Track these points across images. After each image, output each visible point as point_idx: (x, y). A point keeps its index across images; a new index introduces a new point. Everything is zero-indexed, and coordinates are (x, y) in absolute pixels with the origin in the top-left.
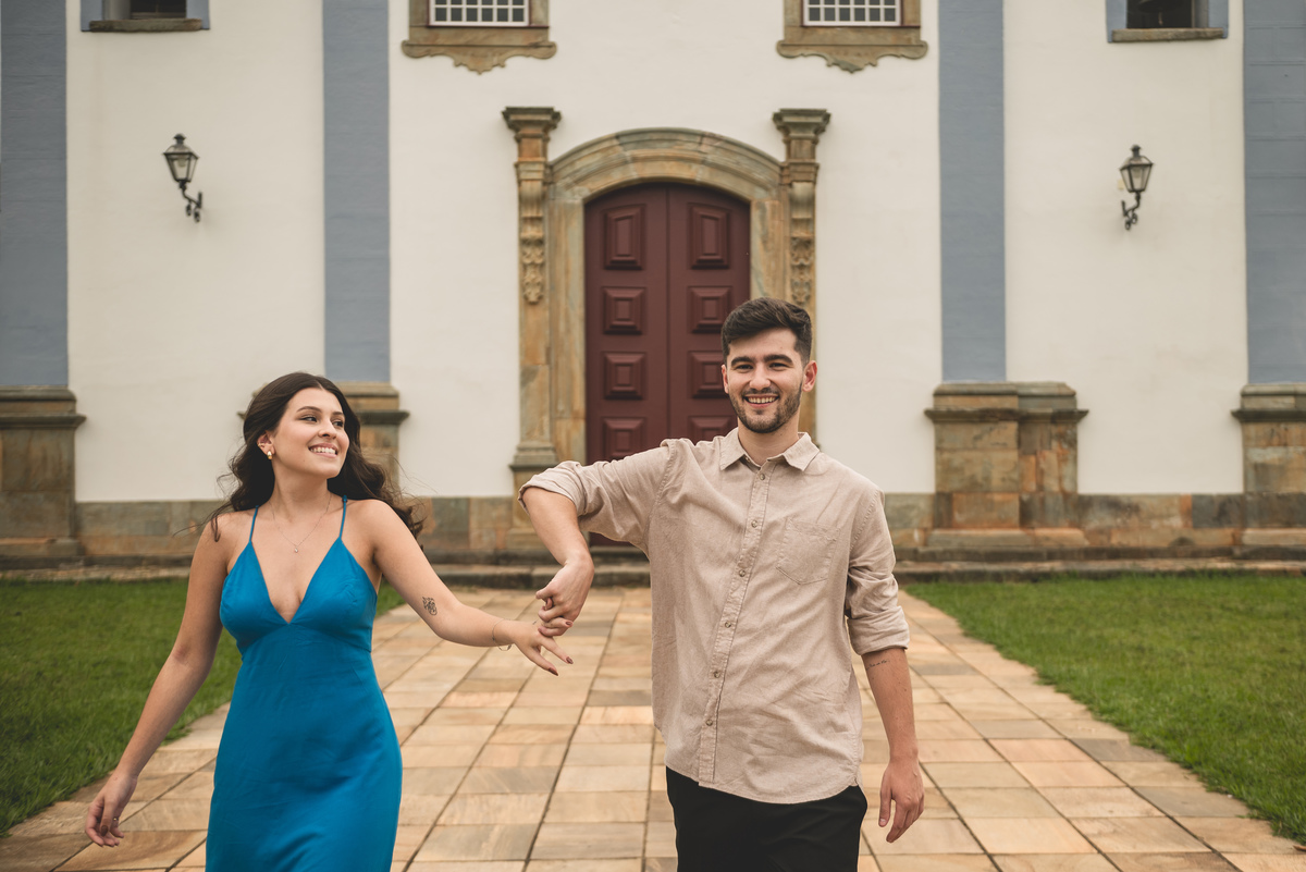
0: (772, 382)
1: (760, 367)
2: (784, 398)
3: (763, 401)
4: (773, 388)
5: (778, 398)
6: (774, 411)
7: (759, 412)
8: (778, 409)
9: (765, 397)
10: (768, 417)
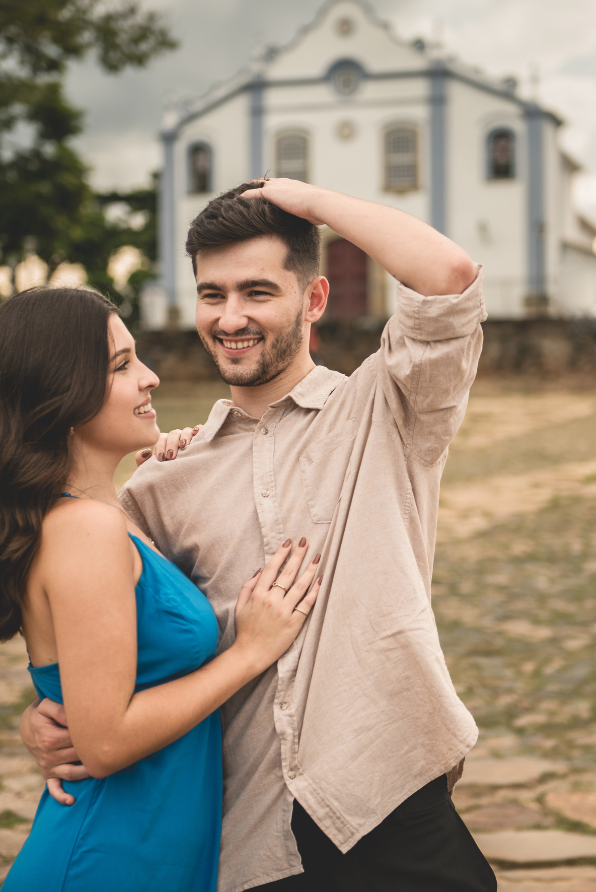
0: (250, 319)
1: (233, 298)
2: (270, 339)
3: (240, 345)
4: (253, 328)
5: (262, 339)
6: (257, 357)
7: (235, 361)
8: (263, 355)
9: (243, 341)
10: (248, 368)
